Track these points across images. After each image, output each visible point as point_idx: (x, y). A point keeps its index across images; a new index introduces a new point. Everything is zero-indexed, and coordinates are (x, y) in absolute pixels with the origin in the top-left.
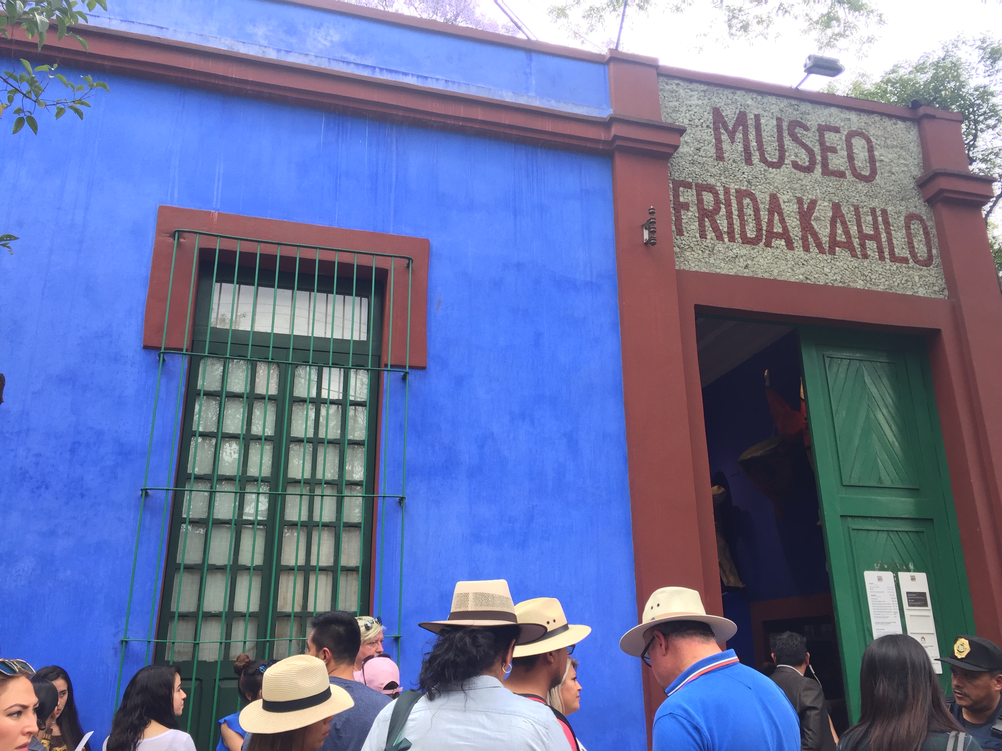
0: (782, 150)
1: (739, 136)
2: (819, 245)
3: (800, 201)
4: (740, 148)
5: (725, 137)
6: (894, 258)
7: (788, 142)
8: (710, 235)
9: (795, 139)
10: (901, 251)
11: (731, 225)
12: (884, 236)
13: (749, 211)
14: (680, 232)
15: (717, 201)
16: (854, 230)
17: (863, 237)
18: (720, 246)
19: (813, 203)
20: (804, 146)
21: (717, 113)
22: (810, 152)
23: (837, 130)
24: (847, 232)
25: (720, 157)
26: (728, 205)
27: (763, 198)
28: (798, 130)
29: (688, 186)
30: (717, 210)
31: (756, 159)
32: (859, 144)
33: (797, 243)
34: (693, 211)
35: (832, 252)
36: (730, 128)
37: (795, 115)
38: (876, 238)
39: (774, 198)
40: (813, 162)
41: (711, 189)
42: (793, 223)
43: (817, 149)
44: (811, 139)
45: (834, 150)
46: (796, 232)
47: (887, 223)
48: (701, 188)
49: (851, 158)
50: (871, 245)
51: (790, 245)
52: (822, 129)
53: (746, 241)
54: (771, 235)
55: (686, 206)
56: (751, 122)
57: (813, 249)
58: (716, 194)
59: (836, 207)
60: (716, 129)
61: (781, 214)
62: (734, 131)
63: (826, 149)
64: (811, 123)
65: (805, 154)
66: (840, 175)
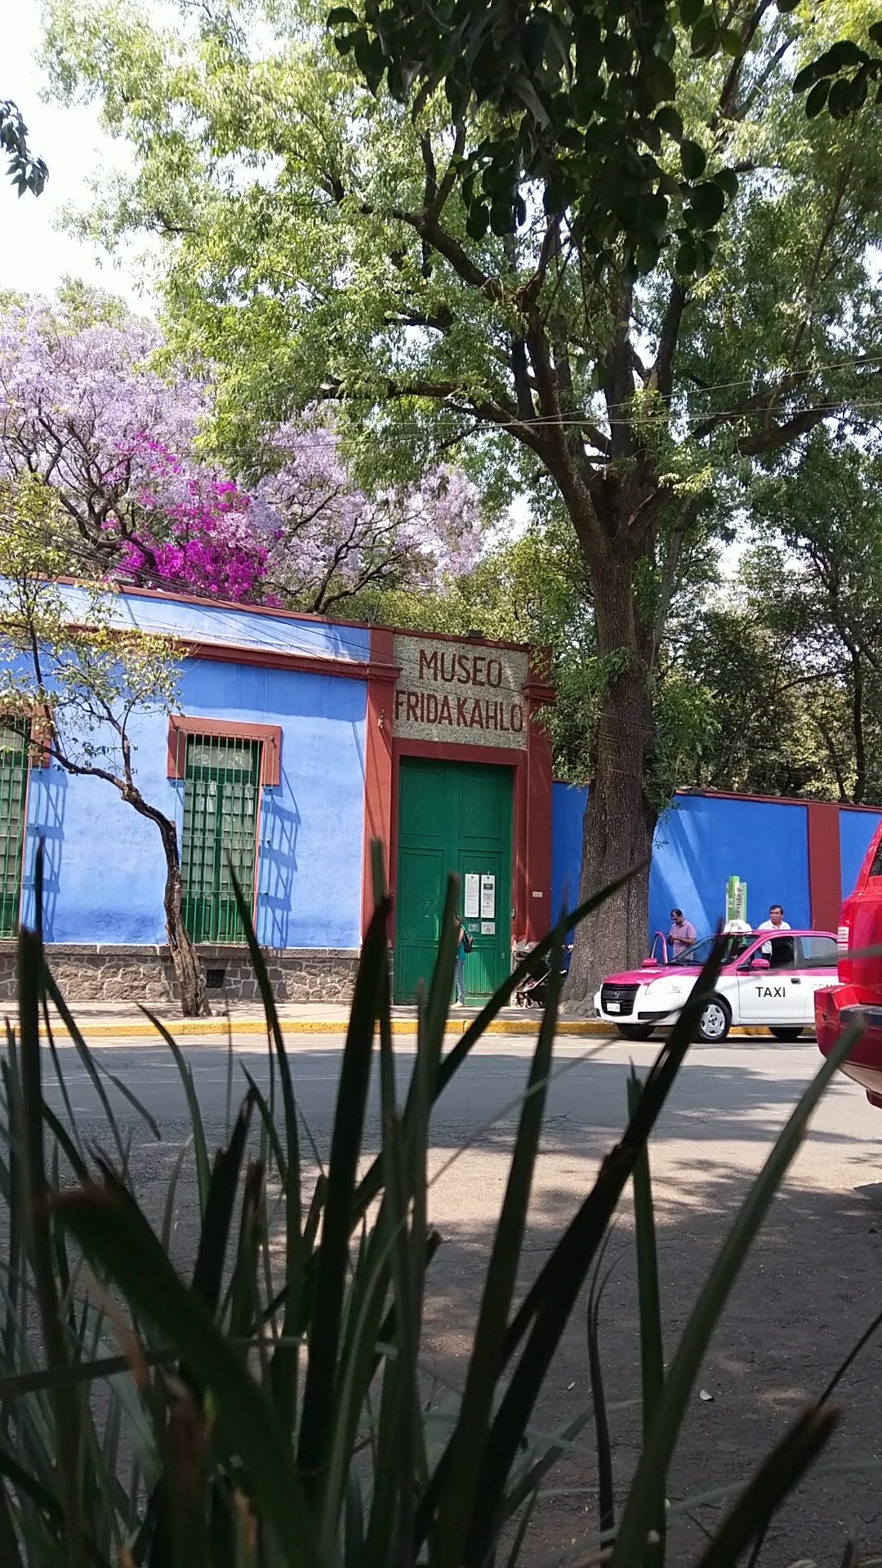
0: (453, 672)
1: (432, 665)
2: (465, 722)
3: (459, 699)
4: (432, 671)
5: (425, 665)
6: (502, 728)
7: (457, 667)
8: (412, 718)
9: (461, 665)
10: (506, 724)
11: (422, 713)
12: (499, 717)
13: (432, 705)
14: (397, 718)
15: (417, 701)
16: (484, 714)
17: (488, 717)
18: (416, 724)
19: (465, 700)
20: (465, 669)
21: (422, 652)
22: (468, 673)
23: (483, 659)
24: (480, 716)
25: (421, 677)
26: (423, 702)
27: (440, 697)
28: (464, 661)
29: (404, 693)
30: (417, 705)
31: (439, 678)
32: (495, 666)
33: (454, 722)
34: (405, 706)
35: (471, 726)
36: (428, 660)
37: (462, 652)
38: (495, 717)
39: (446, 697)
40: (468, 677)
41: (415, 694)
42: (454, 712)
43: (471, 671)
44: (469, 665)
45: (481, 671)
46: (454, 716)
47: (501, 710)
48: (410, 694)
49: (489, 675)
50: (492, 722)
51: (450, 723)
52: (476, 659)
53: (429, 721)
54: (442, 718)
55: (401, 704)
56: (439, 657)
57: (462, 725)
58: (417, 697)
59: (477, 702)
60: (421, 661)
61: (448, 707)
62: (430, 662)
63: (476, 670)
64: (471, 656)
65: (464, 674)
66: (482, 684)
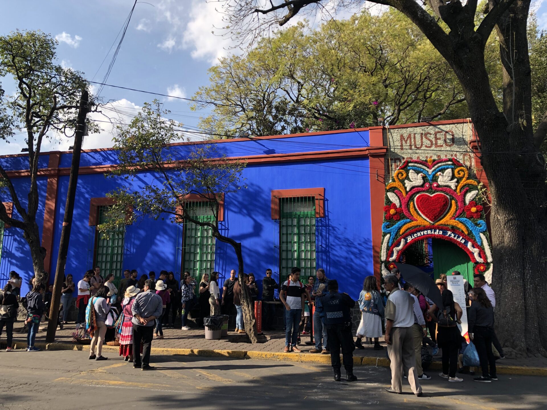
0: (422, 142)
1: (408, 141)
4: (409, 145)
5: (404, 142)
7: (424, 140)
9: (427, 138)
14: (389, 173)
15: (400, 162)
20: (429, 140)
21: (401, 136)
22: (431, 141)
25: (402, 149)
28: (429, 135)
29: (392, 160)
31: (413, 147)
34: (393, 166)
36: (406, 139)
37: (427, 131)
40: (432, 144)
43: (433, 140)
44: (432, 138)
45: (440, 139)
48: (396, 159)
49: (445, 140)
52: (436, 133)
55: (391, 166)
56: (412, 136)
58: (400, 160)
60: (401, 141)
62: (407, 140)
63: (436, 139)
64: (432, 132)
65: (429, 142)
66: (442, 146)
